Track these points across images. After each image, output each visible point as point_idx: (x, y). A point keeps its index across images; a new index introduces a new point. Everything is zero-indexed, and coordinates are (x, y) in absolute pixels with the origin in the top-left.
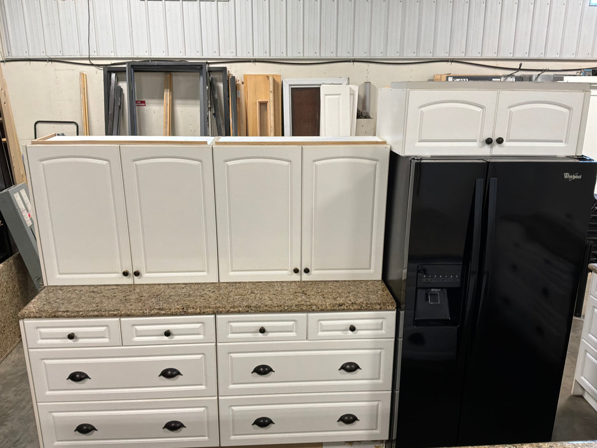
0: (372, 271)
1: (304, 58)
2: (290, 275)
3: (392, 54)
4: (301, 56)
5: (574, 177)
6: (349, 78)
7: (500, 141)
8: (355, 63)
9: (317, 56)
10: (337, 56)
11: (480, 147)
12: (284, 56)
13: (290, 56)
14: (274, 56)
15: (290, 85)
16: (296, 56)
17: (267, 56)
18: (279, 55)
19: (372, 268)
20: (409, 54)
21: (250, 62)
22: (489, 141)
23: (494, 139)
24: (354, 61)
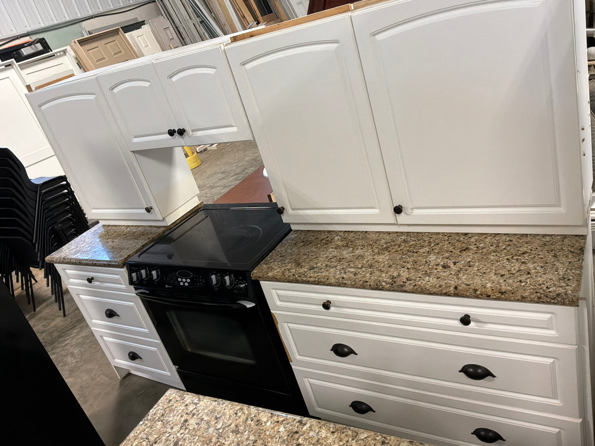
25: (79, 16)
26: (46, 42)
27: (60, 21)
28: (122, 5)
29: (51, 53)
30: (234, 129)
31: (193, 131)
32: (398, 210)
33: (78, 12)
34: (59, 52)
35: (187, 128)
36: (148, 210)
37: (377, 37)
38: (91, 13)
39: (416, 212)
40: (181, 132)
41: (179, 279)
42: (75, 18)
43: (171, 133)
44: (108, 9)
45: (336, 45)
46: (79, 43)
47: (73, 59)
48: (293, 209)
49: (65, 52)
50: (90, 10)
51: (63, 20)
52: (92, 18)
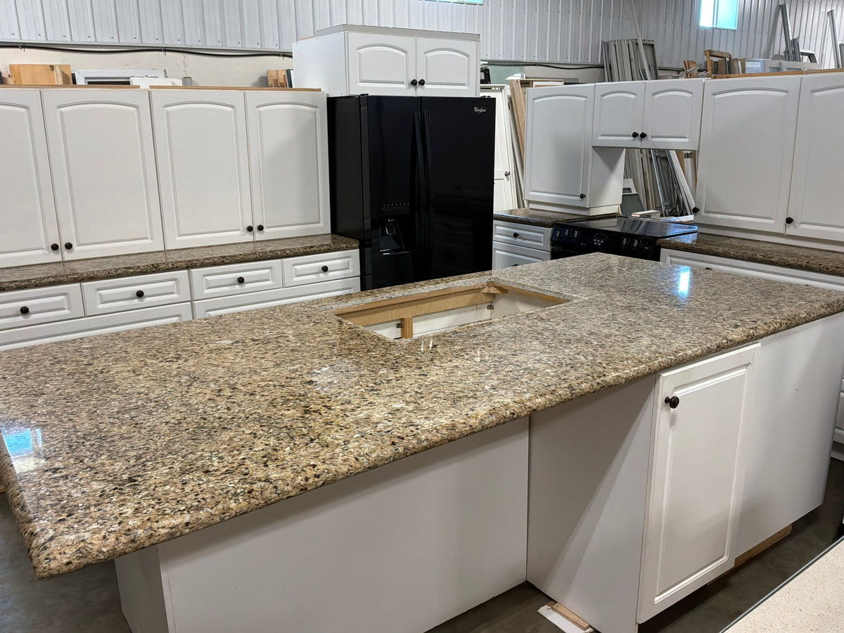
0: (321, 224)
1: (96, 44)
2: (243, 235)
3: (212, 43)
4: (92, 41)
5: (481, 111)
6: (165, 71)
7: (422, 83)
8: (167, 53)
9: (115, 42)
10: (142, 43)
11: (407, 89)
12: (68, 40)
13: (76, 41)
14: (52, 39)
15: (86, 78)
16: (84, 40)
17: (41, 40)
18: (60, 40)
19: (321, 221)
20: (233, 44)
21: (17, 47)
22: (414, 83)
23: (418, 81)
24: (166, 50)
25: (525, 59)
26: (489, 74)
27: (505, 59)
28: (569, 61)
29: (489, 85)
30: (686, 140)
31: (652, 137)
32: (789, 221)
33: (525, 55)
34: (495, 87)
35: (649, 134)
36: (582, 196)
37: (815, 93)
38: (536, 60)
39: (803, 226)
40: (643, 136)
41: (595, 240)
42: (520, 59)
43: (635, 135)
44: (554, 61)
45: (785, 94)
46: (521, 84)
47: (507, 98)
48: (706, 212)
49: (501, 88)
50: (536, 57)
51: (509, 59)
52: (535, 65)
